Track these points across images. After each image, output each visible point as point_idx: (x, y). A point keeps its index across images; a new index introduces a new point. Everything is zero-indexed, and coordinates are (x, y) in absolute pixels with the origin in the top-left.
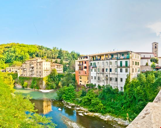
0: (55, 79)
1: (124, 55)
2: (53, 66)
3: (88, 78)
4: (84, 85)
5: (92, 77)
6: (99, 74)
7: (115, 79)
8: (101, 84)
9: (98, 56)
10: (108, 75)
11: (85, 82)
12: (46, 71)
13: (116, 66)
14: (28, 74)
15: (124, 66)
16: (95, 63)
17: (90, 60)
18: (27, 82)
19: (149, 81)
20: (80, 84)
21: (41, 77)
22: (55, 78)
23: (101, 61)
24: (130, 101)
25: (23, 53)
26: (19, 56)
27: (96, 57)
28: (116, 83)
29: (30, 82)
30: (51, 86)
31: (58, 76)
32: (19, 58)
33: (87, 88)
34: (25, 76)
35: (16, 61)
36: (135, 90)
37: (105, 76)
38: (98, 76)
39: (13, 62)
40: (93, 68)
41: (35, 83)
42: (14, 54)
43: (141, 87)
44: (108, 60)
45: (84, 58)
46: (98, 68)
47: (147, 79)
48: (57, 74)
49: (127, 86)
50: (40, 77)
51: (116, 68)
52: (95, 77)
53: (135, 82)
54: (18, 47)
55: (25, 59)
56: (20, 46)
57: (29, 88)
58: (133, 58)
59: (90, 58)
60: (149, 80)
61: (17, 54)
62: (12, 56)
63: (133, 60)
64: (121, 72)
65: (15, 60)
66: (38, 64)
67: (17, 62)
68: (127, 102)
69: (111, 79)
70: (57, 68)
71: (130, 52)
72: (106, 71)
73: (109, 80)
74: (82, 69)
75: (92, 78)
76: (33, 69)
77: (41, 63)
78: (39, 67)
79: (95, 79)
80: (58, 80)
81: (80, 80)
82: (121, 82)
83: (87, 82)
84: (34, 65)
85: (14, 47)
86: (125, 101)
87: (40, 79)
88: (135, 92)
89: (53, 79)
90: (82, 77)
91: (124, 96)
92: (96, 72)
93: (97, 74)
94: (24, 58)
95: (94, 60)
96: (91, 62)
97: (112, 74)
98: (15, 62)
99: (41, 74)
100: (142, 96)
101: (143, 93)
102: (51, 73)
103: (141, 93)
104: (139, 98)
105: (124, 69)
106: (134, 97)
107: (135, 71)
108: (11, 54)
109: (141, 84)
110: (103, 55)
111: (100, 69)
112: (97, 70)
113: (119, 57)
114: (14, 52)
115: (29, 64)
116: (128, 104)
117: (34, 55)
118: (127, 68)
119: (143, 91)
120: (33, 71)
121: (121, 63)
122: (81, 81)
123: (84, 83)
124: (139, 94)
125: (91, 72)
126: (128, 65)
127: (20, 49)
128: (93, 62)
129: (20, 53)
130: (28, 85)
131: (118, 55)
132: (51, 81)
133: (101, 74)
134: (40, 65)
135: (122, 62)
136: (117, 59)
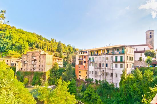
0: (57, 74)
1: (119, 49)
2: (54, 59)
3: (87, 72)
4: (83, 80)
5: (90, 71)
6: (96, 68)
7: (110, 74)
8: (98, 79)
9: (96, 51)
10: (105, 70)
11: (84, 76)
12: (48, 65)
13: (112, 61)
14: (28, 68)
15: (119, 61)
16: (93, 58)
17: (89, 55)
18: (28, 77)
19: (146, 79)
20: (80, 78)
21: (44, 71)
22: (57, 72)
23: (99, 56)
24: (126, 99)
25: (21, 41)
26: (16, 45)
27: (94, 52)
28: (111, 78)
29: (31, 78)
30: (53, 82)
31: (59, 71)
32: (16, 47)
33: (86, 83)
34: (26, 70)
35: (12, 51)
36: (131, 87)
37: (101, 71)
38: (95, 71)
39: (9, 52)
40: (91, 62)
41: (37, 78)
42: (10, 41)
43: (137, 84)
44: (104, 55)
45: (84, 53)
46: (95, 63)
47: (143, 76)
48: (58, 68)
49: (122, 83)
50: (42, 71)
51: (112, 63)
52: (93, 72)
53: (130, 79)
54: (15, 33)
55: (24, 49)
56: (18, 32)
57: (30, 85)
58: (127, 53)
59: (89, 53)
60: (146, 77)
61: (14, 42)
62: (7, 43)
63: (128, 55)
64: (116, 67)
65: (11, 49)
66: (42, 57)
67: (14, 52)
68: (123, 100)
69: (107, 74)
70: (58, 61)
71: (125, 47)
72: (103, 66)
73: (105, 75)
74: (82, 64)
75: (90, 73)
76: (35, 62)
77: (44, 56)
78: (42, 59)
79: (93, 73)
80: (59, 74)
81: (79, 74)
82: (116, 78)
83: (85, 76)
84: (36, 57)
85: (11, 32)
86: (121, 99)
87: (42, 73)
88: (131, 90)
89: (55, 74)
90: (82, 71)
91: (119, 93)
92: (93, 67)
93: (94, 68)
94: (22, 47)
95: (92, 55)
96: (90, 57)
97: (108, 69)
98: (10, 52)
99: (43, 68)
100: (138, 95)
101: (140, 92)
102: (53, 67)
103: (137, 92)
104: (135, 97)
105: (119, 65)
106: (130, 96)
107: (129, 67)
108: (5, 41)
109: (138, 82)
110: (100, 50)
111: (97, 64)
112: (95, 65)
113: (115, 52)
114: (10, 38)
115: (31, 56)
116: (124, 102)
117: (34, 45)
118: (122, 63)
119: (139, 90)
120: (35, 64)
121: (116, 58)
122: (80, 76)
123: (83, 78)
124: (135, 92)
125: (90, 67)
126: (123, 61)
127: (18, 35)
128: (91, 57)
129: (18, 41)
130: (29, 81)
131: (113, 50)
132: (53, 75)
133: (98, 68)
134: (43, 58)
135: (118, 57)
136: (113, 54)
